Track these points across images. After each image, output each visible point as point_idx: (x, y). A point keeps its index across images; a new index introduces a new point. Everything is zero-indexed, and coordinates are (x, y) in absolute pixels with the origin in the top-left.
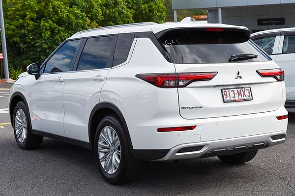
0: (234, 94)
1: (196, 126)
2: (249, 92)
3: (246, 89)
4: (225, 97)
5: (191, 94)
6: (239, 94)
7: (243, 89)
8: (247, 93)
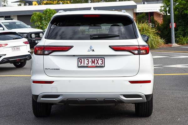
0: (88, 62)
1: (54, 82)
2: (102, 61)
3: (100, 59)
4: (79, 63)
5: (53, 60)
6: (93, 62)
7: (97, 59)
8: (100, 62)
